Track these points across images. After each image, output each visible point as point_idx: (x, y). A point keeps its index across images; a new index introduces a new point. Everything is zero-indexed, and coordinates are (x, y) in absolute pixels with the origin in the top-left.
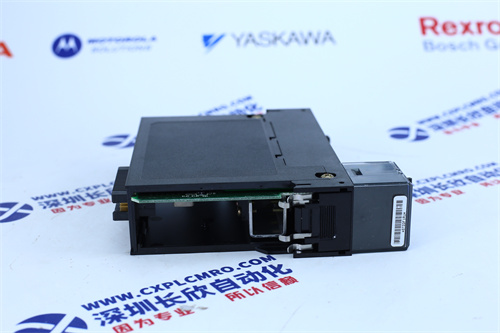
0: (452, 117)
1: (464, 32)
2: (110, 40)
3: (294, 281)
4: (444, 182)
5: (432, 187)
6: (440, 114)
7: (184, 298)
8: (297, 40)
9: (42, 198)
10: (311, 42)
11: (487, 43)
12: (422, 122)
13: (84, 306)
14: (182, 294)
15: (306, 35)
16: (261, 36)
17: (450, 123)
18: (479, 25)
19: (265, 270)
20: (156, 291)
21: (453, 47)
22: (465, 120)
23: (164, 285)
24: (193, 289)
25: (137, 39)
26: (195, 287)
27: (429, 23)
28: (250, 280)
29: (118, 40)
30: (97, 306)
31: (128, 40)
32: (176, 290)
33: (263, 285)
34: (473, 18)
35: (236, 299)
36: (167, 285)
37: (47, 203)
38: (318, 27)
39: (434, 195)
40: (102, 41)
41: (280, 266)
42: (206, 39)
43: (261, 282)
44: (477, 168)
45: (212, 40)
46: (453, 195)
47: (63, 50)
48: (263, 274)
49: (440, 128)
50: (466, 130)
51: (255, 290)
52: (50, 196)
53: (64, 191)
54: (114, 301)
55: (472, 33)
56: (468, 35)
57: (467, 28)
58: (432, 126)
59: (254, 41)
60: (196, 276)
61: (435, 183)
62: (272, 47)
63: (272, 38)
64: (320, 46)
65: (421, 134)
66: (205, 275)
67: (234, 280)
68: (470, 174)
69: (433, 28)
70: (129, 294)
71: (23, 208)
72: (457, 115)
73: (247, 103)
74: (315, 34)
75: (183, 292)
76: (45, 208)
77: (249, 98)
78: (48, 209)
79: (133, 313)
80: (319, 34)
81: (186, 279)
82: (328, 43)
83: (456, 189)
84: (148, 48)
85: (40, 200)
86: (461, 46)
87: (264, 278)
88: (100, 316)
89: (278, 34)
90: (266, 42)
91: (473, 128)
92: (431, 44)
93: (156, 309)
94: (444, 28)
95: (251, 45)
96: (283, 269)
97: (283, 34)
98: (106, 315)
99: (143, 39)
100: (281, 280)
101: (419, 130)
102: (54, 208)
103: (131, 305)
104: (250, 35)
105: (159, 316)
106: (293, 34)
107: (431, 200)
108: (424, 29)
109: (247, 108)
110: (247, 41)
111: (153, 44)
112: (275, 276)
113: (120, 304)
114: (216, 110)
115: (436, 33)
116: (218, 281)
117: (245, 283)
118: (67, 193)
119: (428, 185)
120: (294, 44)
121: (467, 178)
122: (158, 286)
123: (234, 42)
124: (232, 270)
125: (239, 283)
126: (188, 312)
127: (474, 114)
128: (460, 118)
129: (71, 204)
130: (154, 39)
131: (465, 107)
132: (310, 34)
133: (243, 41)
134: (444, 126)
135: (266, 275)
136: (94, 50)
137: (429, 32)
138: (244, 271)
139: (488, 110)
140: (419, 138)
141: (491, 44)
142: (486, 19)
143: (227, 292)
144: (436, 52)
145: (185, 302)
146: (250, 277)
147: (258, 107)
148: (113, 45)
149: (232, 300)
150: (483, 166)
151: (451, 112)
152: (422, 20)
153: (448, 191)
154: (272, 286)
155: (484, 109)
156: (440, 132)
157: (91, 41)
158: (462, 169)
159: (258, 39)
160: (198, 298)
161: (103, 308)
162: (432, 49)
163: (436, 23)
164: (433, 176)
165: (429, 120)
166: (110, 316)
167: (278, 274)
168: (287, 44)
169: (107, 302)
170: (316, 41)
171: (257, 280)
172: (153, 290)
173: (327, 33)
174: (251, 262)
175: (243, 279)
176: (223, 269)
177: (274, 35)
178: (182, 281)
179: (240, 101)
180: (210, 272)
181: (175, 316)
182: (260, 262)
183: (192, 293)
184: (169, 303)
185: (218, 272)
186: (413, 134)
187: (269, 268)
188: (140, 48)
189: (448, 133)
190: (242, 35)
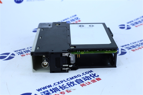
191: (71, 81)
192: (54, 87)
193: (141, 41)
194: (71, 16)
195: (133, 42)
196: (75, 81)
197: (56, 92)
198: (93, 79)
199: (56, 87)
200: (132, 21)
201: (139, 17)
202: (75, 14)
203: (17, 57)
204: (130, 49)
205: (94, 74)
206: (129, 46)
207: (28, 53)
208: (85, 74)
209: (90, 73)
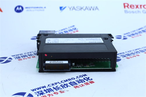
0: (134, 33)
1: (136, 8)
2: (32, 8)
3: (93, 82)
4: (133, 52)
5: (130, 54)
6: (130, 32)
7: (61, 87)
8: (87, 9)
9: (15, 56)
10: (92, 10)
11: (143, 11)
12: (125, 34)
13: (31, 90)
14: (60, 86)
15: (90, 7)
16: (77, 7)
17: (133, 35)
18: (141, 6)
19: (84, 79)
20: (53, 85)
21: (133, 12)
22: (137, 34)
23: (55, 83)
24: (63, 85)
25: (40, 8)
26: (64, 84)
27: (126, 5)
28: (80, 82)
29: (34, 8)
30: (35, 90)
31: (37, 8)
32: (59, 85)
33: (85, 84)
34: (139, 4)
35: (77, 88)
36: (56, 84)
37: (16, 57)
38: (94, 5)
39: (131, 56)
40: (30, 8)
41: (89, 78)
42: (61, 8)
43: (84, 83)
45: (62, 8)
46: (137, 56)
47: (18, 10)
48: (84, 80)
49: (130, 36)
50: (138, 37)
51: (82, 85)
52: (17, 55)
53: (21, 54)
54: (40, 89)
55: (139, 8)
56: (137, 9)
57: (137, 7)
58: (128, 35)
59: (75, 9)
60: (64, 81)
61: (131, 52)
62: (80, 11)
63: (80, 8)
64: (94, 11)
65: (125, 37)
66: (67, 80)
67: (76, 82)
68: (141, 50)
69: (127, 6)
70: (45, 86)
71: (9, 59)
72: (135, 32)
73: (73, 27)
74: (93, 7)
75: (61, 85)
76: (16, 59)
77: (74, 26)
78: (17, 59)
79: (47, 92)
80: (94, 7)
81: (61, 82)
82: (97, 10)
83: (137, 54)
84: (43, 10)
85: (14, 57)
86: (135, 12)
87: (84, 82)
88: (37, 93)
89: (82, 7)
90: (79, 9)
91: (140, 36)
92: (127, 11)
93: (53, 91)
95: (74, 10)
96: (90, 79)
97: (83, 7)
98: (39, 93)
99: (42, 8)
100: (90, 82)
101: (124, 36)
102: (18, 59)
103: (46, 90)
104: (74, 7)
105: (55, 93)
106: (86, 7)
107: (130, 58)
108: (125, 7)
109: (73, 29)
110: (73, 9)
111: (45, 9)
112: (88, 81)
113: (42, 89)
114: (64, 29)
115: (128, 8)
116: (71, 82)
117: (79, 83)
118: (22, 54)
119: (129, 53)
120: (87, 10)
121: (140, 51)
122: (53, 84)
123: (69, 9)
124: (74, 79)
125: (77, 83)
126: (63, 92)
127: (140, 32)
128: (136, 33)
129: (23, 58)
130: (45, 8)
131: (137, 30)
132: (91, 7)
133: (72, 9)
134: (131, 35)
135: (85, 80)
136: (27, 10)
137: (126, 8)
138: (78, 79)
139: (144, 31)
140: (124, 39)
141: (144, 12)
142: (143, 4)
143: (74, 86)
144: (128, 14)
145: (62, 89)
146: (80, 81)
147: (76, 29)
148: (33, 9)
149: (76, 88)
151: (133, 31)
152: (124, 4)
153: (135, 55)
154: (87, 84)
155: (142, 31)
156: (130, 37)
157: (26, 8)
158: (138, 48)
159: (76, 8)
160: (65, 87)
161: (37, 91)
162: (127, 13)
163: (128, 5)
164: (130, 50)
165: (127, 34)
166: (40, 93)
167: (88, 80)
168: (85, 10)
169: (38, 89)
170: (93, 10)
171: (82, 82)
172: (52, 85)
173: (97, 7)
174: (80, 76)
175: (78, 82)
176: (72, 78)
177: (81, 7)
178: (60, 82)
179: (71, 27)
180: (68, 79)
181: (59, 93)
182: (83, 77)
183: (64, 86)
184: (57, 89)
185: (70, 79)
186: (122, 38)
187: (85, 78)
188: (41, 10)
189: (133, 37)
190: (71, 7)
191: (65, 83)
192: (48, 88)
193: (136, 50)
194: (69, 26)
195: (129, 51)
196: (69, 83)
197: (49, 92)
198: (86, 81)
199: (50, 88)
200: (129, 33)
201: (135, 29)
202: (73, 25)
203: (14, 61)
204: (125, 56)
205: (87, 78)
206: (124, 54)
207: (25, 58)
208: (79, 77)
209: (84, 77)
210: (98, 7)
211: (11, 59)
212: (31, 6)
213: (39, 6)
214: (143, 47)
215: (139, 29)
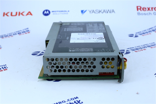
0: (144, 32)
1: (148, 10)
2: (57, 11)
4: (141, 47)
6: (141, 31)
8: (105, 12)
10: (109, 12)
11: (154, 13)
12: (137, 33)
15: (107, 10)
16: (96, 11)
17: (144, 33)
18: (152, 8)
21: (145, 14)
22: (148, 33)
25: (64, 11)
27: (139, 8)
29: (59, 11)
31: (62, 11)
34: (150, 6)
38: (110, 8)
39: (139, 50)
40: (55, 11)
42: (82, 11)
44: (150, 44)
45: (83, 12)
47: (45, 14)
50: (148, 35)
55: (150, 10)
56: (149, 11)
57: (149, 9)
59: (94, 12)
61: (139, 47)
62: (99, 14)
63: (99, 11)
64: (111, 14)
65: (136, 36)
68: (148, 45)
69: (140, 9)
72: (146, 31)
74: (110, 10)
80: (111, 10)
82: (113, 13)
83: (144, 49)
84: (67, 13)
86: (147, 14)
89: (100, 10)
90: (97, 12)
91: (150, 35)
92: (139, 13)
94: (143, 9)
95: (93, 13)
97: (102, 10)
99: (66, 11)
104: (93, 11)
106: (104, 10)
108: (138, 9)
110: (92, 12)
111: (68, 12)
115: (141, 10)
119: (138, 48)
120: (104, 13)
121: (147, 46)
123: (89, 12)
127: (150, 31)
128: (146, 32)
130: (69, 11)
131: (148, 30)
132: (109, 10)
133: (91, 12)
136: (54, 14)
137: (139, 10)
139: (154, 30)
141: (155, 13)
142: (154, 7)
144: (141, 16)
148: (58, 12)
150: (151, 43)
151: (144, 31)
152: (137, 7)
153: (142, 49)
155: (152, 30)
156: (141, 35)
157: (53, 12)
158: (146, 44)
159: (95, 12)
162: (140, 15)
163: (141, 8)
165: (139, 33)
168: (103, 13)
170: (110, 12)
173: (113, 10)
177: (99, 10)
186: (134, 36)
188: (65, 14)
190: (91, 11)
210: (115, 10)
211: (43, 53)
212: (57, 10)
213: (63, 10)
214: (150, 43)
215: (150, 29)
